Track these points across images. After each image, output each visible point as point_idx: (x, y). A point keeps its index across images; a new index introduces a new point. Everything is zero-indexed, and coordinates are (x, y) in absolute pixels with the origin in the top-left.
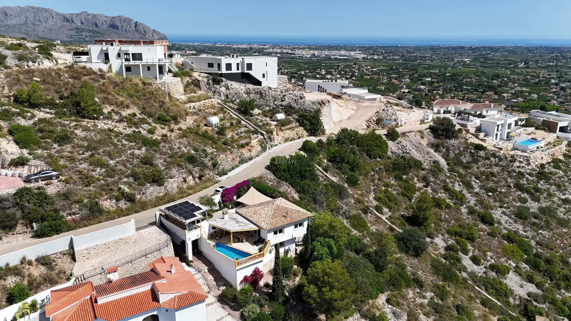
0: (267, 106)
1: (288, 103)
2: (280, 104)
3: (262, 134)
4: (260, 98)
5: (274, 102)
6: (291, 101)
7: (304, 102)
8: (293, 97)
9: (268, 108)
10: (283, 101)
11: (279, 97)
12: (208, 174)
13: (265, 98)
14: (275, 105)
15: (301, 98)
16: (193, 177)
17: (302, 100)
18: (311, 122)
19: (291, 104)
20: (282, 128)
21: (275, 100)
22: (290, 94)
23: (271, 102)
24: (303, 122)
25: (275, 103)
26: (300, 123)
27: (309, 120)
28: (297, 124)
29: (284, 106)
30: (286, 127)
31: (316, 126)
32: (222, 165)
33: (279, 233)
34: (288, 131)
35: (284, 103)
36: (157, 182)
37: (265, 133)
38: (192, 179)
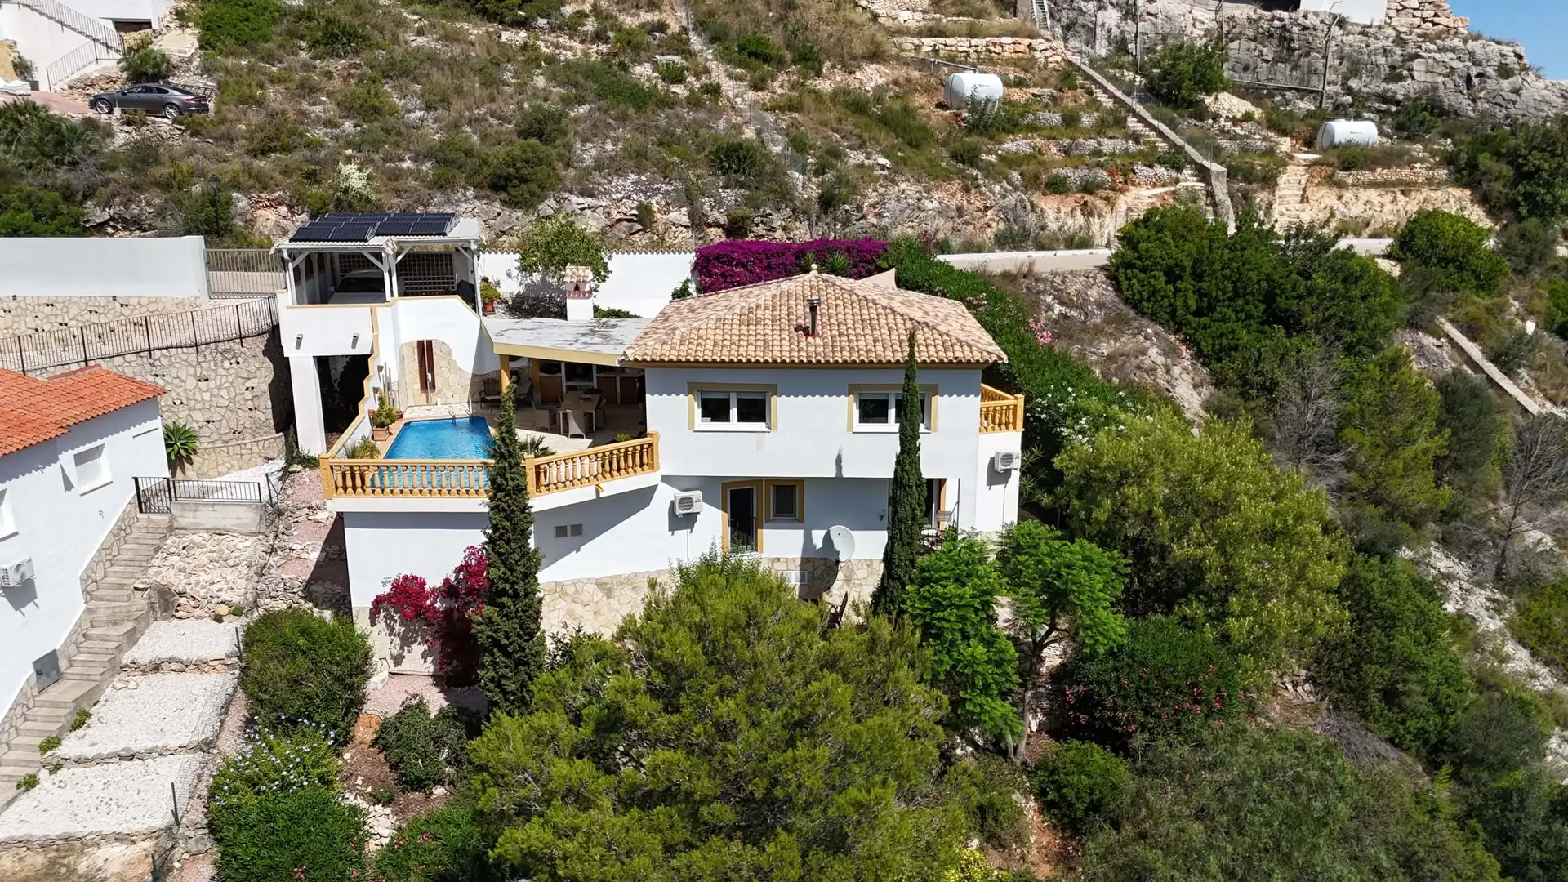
0: (1303, 93)
1: (1425, 92)
2: (1379, 90)
3: (1203, 174)
4: (1275, 61)
5: (1346, 78)
6: (1440, 79)
7: (1517, 91)
8: (1455, 64)
9: (1306, 105)
10: (1401, 78)
11: (1381, 60)
12: (785, 229)
13: (1304, 61)
14: (1349, 91)
15: (1505, 72)
16: (691, 215)
17: (1505, 84)
18: (1518, 168)
19: (1441, 92)
20: (1341, 175)
21: (1354, 72)
22: (1440, 50)
23: (1330, 76)
24: (1473, 166)
25: (1354, 84)
26: (1459, 171)
27: (1512, 158)
28: (1443, 173)
29: (1398, 103)
30: (1367, 176)
31: (1549, 186)
32: (879, 215)
33: (742, 418)
34: (1372, 194)
35: (1399, 90)
37: (1215, 167)
38: (685, 220)
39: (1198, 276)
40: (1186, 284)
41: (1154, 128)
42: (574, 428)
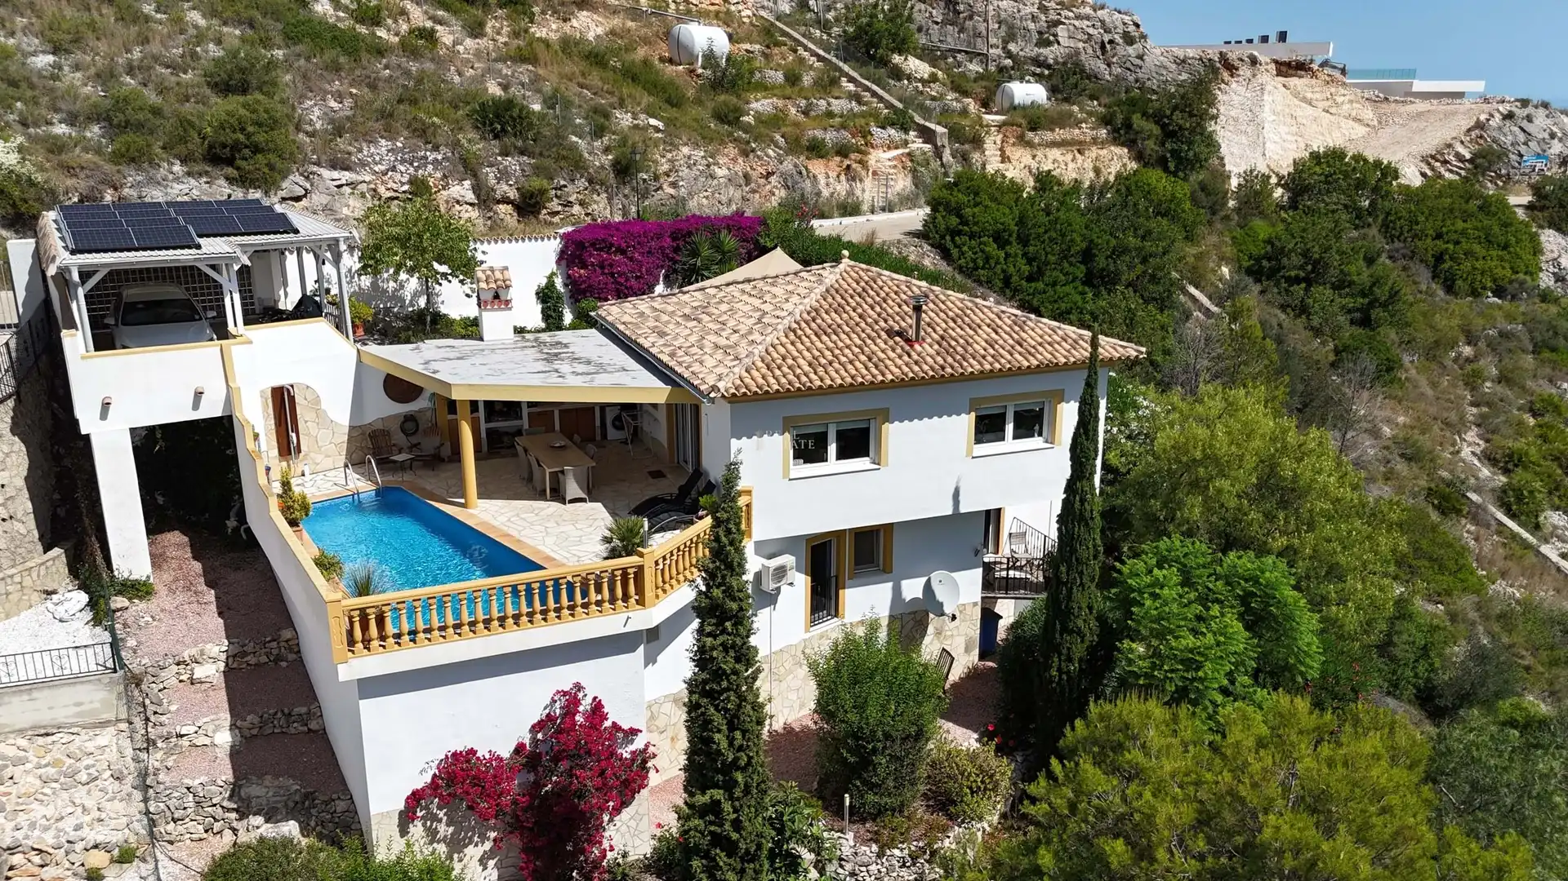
0: (972, 55)
1: (1070, 56)
2: (1033, 54)
3: (927, 135)
4: (944, 23)
5: (1005, 42)
6: (1081, 45)
7: (1140, 57)
8: (1091, 31)
9: (975, 67)
10: (1048, 44)
11: (1032, 26)
12: (582, 203)
13: (969, 23)
14: (1009, 55)
15: (1129, 40)
16: (476, 189)
17: (1131, 50)
18: (1164, 127)
19: (1083, 57)
20: (1030, 135)
21: (1011, 37)
22: (1078, 17)
23: (993, 41)
24: (1128, 126)
25: (1012, 47)
26: (1116, 130)
27: (1158, 118)
28: (1103, 133)
29: (1049, 67)
30: (1049, 136)
31: (1190, 143)
32: (674, 185)
33: (842, 455)
34: (1055, 153)
35: (1050, 53)
36: (230, 162)
37: (940, 129)
38: (470, 196)
39: (1024, 241)
40: (1015, 248)
41: (867, 89)
42: (573, 489)
